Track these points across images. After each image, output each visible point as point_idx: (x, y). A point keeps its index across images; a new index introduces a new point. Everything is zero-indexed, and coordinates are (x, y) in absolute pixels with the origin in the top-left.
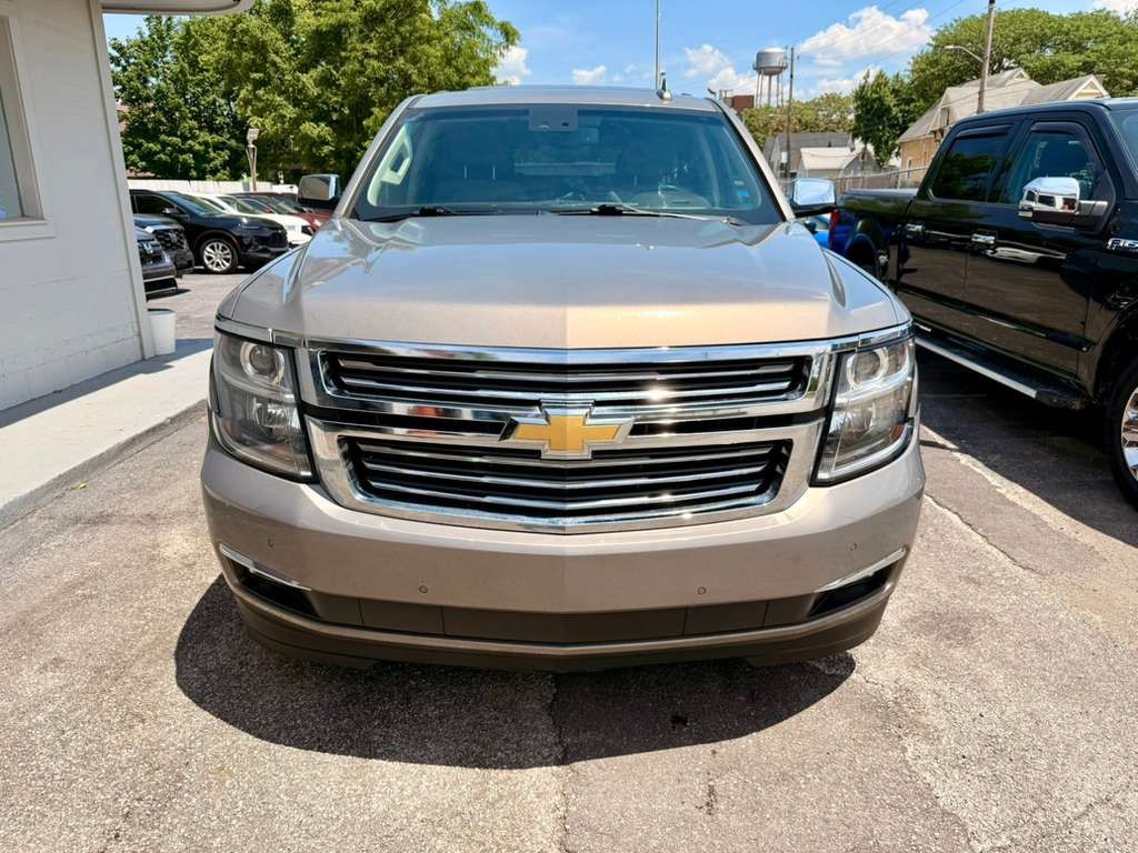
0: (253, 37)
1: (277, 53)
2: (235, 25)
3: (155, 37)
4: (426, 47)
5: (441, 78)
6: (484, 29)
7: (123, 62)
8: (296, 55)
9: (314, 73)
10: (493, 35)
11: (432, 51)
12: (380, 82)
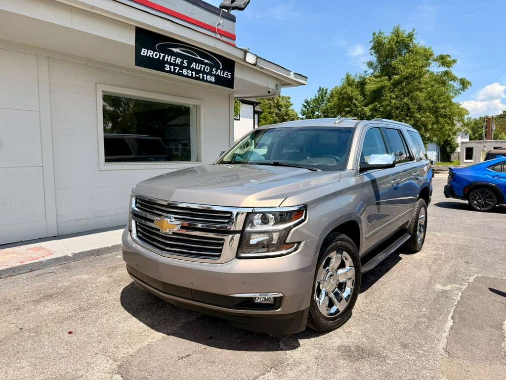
0: (348, 95)
1: (356, 100)
2: (342, 91)
3: (320, 97)
4: (418, 93)
5: (424, 105)
6: (452, 83)
7: (308, 107)
8: (364, 100)
9: (370, 106)
10: (457, 85)
11: (420, 94)
12: (397, 108)
